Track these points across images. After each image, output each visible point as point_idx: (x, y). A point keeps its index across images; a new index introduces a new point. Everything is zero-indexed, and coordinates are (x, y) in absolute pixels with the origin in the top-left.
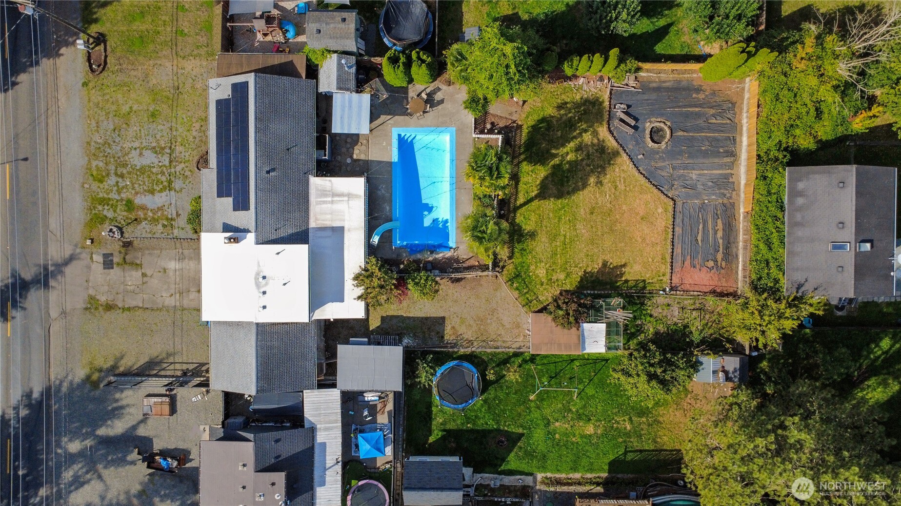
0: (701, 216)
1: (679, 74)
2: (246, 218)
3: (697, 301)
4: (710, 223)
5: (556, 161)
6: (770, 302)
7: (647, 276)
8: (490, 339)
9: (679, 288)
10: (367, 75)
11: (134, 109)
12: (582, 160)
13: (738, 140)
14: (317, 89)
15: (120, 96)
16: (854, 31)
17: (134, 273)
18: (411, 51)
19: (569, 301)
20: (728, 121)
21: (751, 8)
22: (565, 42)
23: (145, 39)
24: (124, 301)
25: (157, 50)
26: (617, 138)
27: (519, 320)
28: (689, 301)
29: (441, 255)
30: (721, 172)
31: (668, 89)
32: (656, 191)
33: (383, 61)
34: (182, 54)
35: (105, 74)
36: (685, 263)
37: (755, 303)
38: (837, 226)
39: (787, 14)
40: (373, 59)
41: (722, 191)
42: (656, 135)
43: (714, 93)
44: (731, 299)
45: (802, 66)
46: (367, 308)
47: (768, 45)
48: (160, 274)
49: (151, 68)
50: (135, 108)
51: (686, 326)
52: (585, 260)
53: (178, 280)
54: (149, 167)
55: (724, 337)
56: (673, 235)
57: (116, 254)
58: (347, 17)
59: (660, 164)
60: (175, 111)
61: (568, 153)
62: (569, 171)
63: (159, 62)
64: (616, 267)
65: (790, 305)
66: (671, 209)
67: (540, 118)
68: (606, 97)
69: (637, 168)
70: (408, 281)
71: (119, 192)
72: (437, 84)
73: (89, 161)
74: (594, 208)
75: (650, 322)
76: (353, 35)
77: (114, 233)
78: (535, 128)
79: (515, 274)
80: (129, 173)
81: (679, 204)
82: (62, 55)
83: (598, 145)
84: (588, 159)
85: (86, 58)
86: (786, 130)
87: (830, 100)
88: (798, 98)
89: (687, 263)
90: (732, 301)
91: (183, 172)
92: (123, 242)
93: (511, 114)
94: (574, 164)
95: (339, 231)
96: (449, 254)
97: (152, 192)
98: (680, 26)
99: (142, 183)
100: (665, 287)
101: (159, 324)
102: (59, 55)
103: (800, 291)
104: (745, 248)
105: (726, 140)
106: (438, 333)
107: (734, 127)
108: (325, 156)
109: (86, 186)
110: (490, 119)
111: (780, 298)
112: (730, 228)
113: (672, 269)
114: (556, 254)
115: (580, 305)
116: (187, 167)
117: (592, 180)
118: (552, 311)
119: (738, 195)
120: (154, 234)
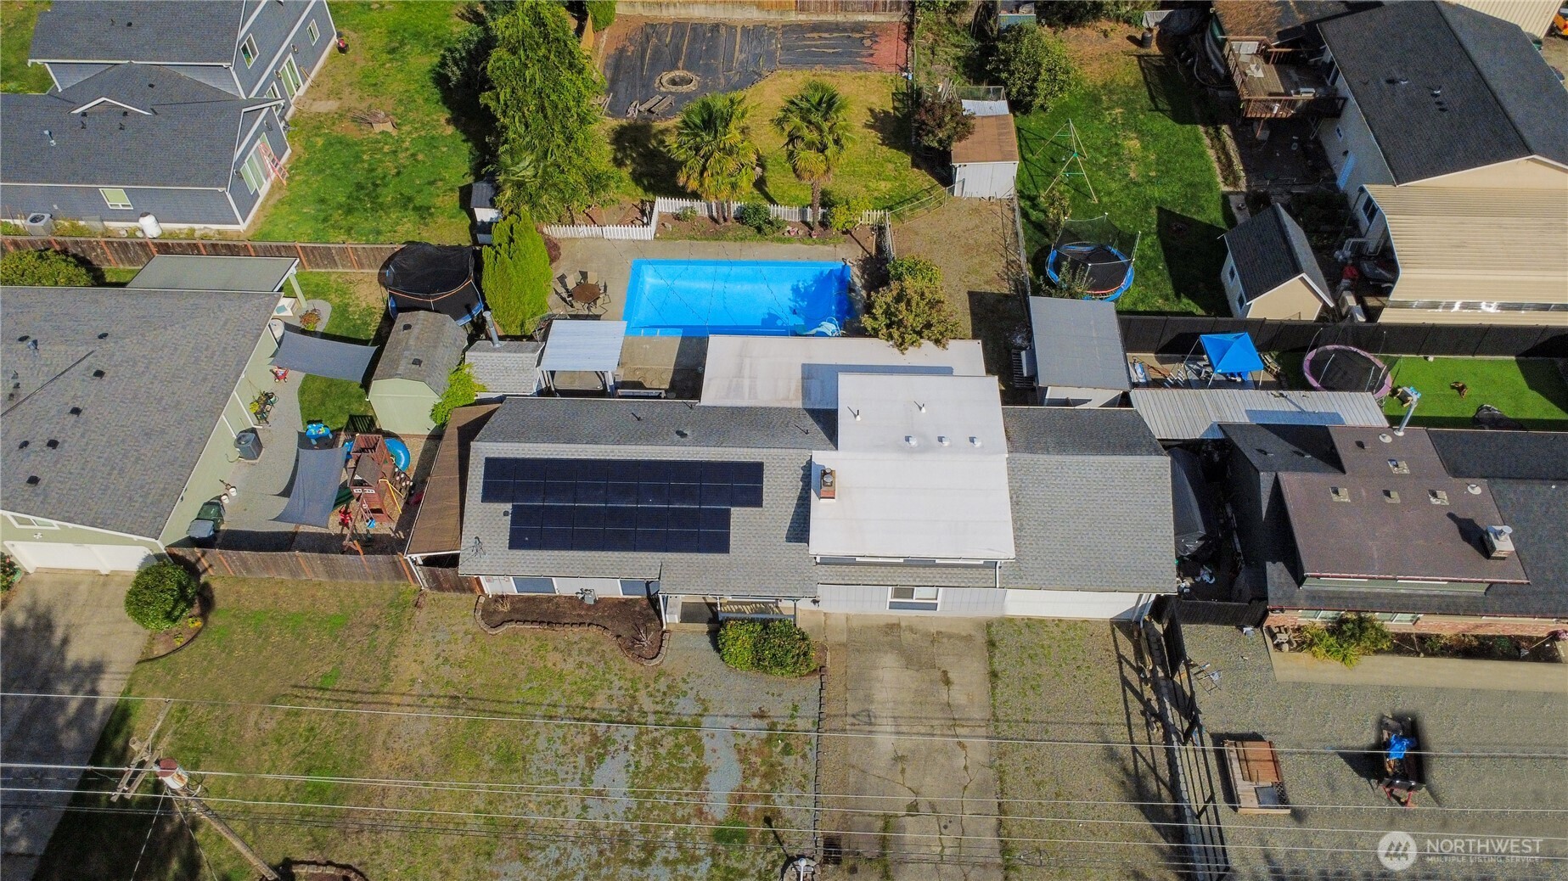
0: (800, 50)
2: (781, 471)
3: (922, 52)
4: (809, 43)
7: (887, 91)
8: (1003, 241)
9: (904, 65)
11: (482, 805)
14: (528, 396)
15: (440, 841)
17: (909, 836)
20: (671, 28)
24: (984, 866)
25: (352, 736)
28: (922, 58)
30: (739, 36)
34: (378, 681)
41: (766, 34)
43: (629, 39)
48: (909, 771)
49: (391, 756)
51: (959, 59)
52: (865, 145)
53: (922, 729)
59: (722, 80)
60: (509, 708)
63: (382, 735)
64: (874, 117)
67: (634, 183)
71: (693, 859)
80: (645, 828)
91: (660, 695)
95: (812, 370)
96: (855, 271)
97: (700, 773)
99: (676, 797)
100: (902, 77)
105: (695, 32)
106: (999, 301)
107: (679, 26)
112: (818, 27)
119: (772, 22)
120: (805, 776)
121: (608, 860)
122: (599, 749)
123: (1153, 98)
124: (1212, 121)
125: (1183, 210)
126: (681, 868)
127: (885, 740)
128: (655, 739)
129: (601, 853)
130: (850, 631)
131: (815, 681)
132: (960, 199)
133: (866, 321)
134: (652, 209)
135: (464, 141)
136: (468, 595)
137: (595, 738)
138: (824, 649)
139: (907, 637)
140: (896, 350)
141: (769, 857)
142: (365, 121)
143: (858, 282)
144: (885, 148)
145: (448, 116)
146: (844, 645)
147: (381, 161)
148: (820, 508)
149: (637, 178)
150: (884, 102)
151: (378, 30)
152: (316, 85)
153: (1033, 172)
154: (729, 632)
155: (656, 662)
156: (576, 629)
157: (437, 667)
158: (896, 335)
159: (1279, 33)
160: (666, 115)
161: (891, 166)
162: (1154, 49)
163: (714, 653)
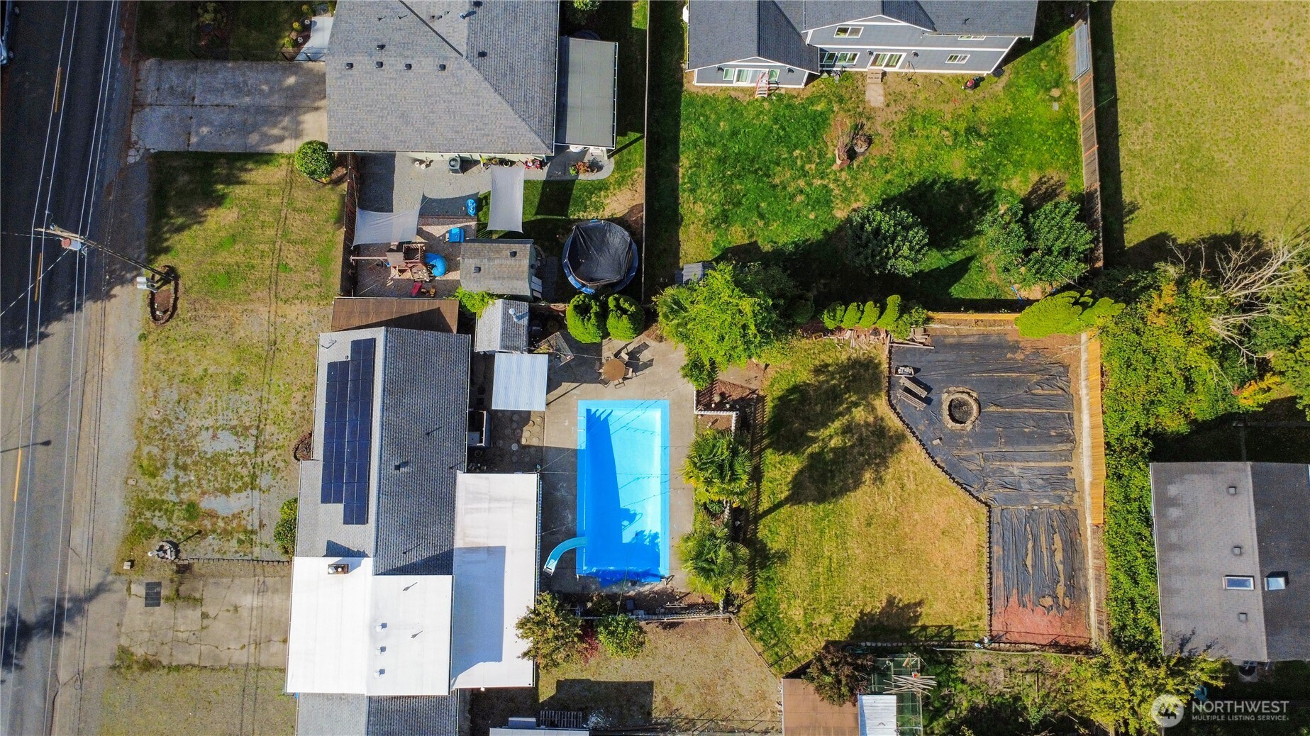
0: (1029, 530)
1: (985, 326)
2: (361, 536)
3: (1031, 659)
4: (1043, 538)
5: (815, 448)
6: (1141, 666)
7: (955, 619)
8: (720, 717)
9: (1004, 639)
10: (544, 326)
11: (210, 372)
12: (852, 446)
13: (1076, 418)
14: (473, 346)
15: (191, 353)
16: (1229, 275)
17: (190, 613)
18: (607, 297)
19: (839, 662)
20: (1060, 392)
21: (1082, 241)
22: (822, 281)
23: (233, 276)
24: (171, 655)
25: (249, 291)
26: (902, 414)
27: (764, 687)
28: (1019, 659)
29: (647, 588)
30: (1054, 464)
31: (971, 347)
32: (961, 492)
33: (568, 309)
34: (283, 297)
35: (173, 323)
36: (1010, 600)
37: (1118, 667)
38: (1232, 552)
39: (1132, 245)
40: (552, 306)
41: (1058, 492)
42: (958, 413)
43: (1037, 352)
44: (1081, 657)
45: (1161, 320)
46: (537, 671)
47: (1110, 292)
48: (228, 614)
49: (238, 315)
50: (211, 370)
51: (1017, 698)
52: (861, 595)
53: (254, 623)
54: (226, 455)
55: (1075, 716)
56: (990, 557)
57: (165, 583)
58: (518, 251)
59: (966, 453)
60: (267, 375)
61: (831, 436)
62: (834, 462)
63: (250, 307)
64: (908, 606)
65: (1172, 673)
66: (984, 518)
67: (791, 385)
68: (884, 357)
69: (932, 458)
70: (599, 630)
71: (178, 491)
72: (643, 338)
73: (139, 446)
74: (871, 517)
75: (962, 691)
76: (526, 275)
77: (165, 552)
78: (783, 401)
79: (757, 615)
80: (195, 463)
81: (997, 511)
82: (115, 296)
83: (875, 426)
84: (861, 445)
85: (148, 301)
86: (1144, 409)
87: (1204, 367)
88: (1158, 364)
89: (1014, 600)
90: (1084, 659)
91: (273, 463)
92: (177, 566)
93: (748, 381)
94: (840, 452)
95: (496, 554)
96: (658, 586)
97: (226, 491)
98: (984, 261)
99: (212, 479)
100: (981, 636)
101: (220, 692)
102: (109, 296)
103: (1186, 649)
104: (1098, 579)
105: (1058, 418)
106: (642, 707)
107: (1068, 400)
108: (481, 442)
109: (131, 482)
110: (719, 388)
111: (1156, 659)
112: (1073, 548)
113: (991, 609)
114: (818, 586)
115: (857, 668)
116: (279, 455)
117: (868, 476)
118: (815, 675)
119: (1082, 498)
120: (225, 553)
122: (241, 432)
126: (173, 485)
127: (248, 601)
128: (246, 463)
132: (772, 683)
140: (521, 618)
141: (179, 534)
143: (645, 589)
144: (855, 615)
150: (934, 617)
151: (1010, 107)
152: (908, 77)
155: (294, 458)
160: (896, 405)
161: (827, 620)
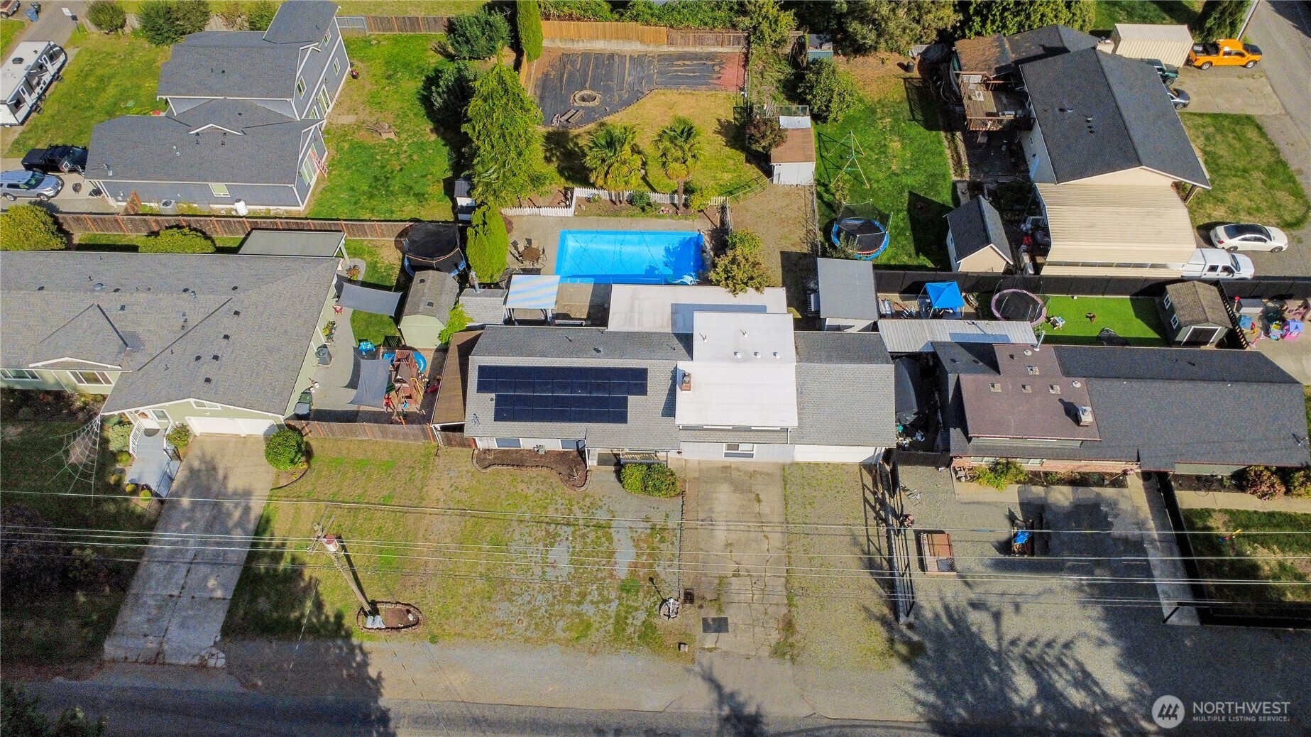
0: (670, 73)
2: (658, 374)
3: (754, 76)
4: (676, 69)
7: (730, 106)
8: (804, 216)
9: (742, 86)
11: (484, 571)
13: (598, 52)
14: (498, 325)
17: (734, 588)
20: (580, 57)
24: (777, 604)
25: (404, 532)
28: (754, 80)
30: (628, 63)
32: (643, 99)
34: (418, 500)
35: (423, 608)
41: (646, 61)
42: (587, 99)
43: (552, 66)
48: (734, 551)
49: (427, 543)
50: (482, 569)
51: (779, 81)
52: (714, 145)
53: (743, 527)
54: (573, 554)
57: (703, 613)
58: (419, 278)
59: (617, 97)
63: (421, 531)
64: (721, 125)
66: (661, 91)
69: (619, 111)
71: (608, 600)
73: (555, 641)
80: (580, 584)
81: (657, 86)
85: (395, 632)
91: (586, 508)
95: (677, 307)
96: (706, 238)
97: (611, 553)
99: (597, 566)
100: (740, 95)
105: (597, 59)
106: (799, 258)
107: (586, 55)
109: (594, 648)
112: (683, 57)
113: (723, 90)
116: (578, 503)
119: (651, 52)
120: (673, 555)
121: (558, 601)
122: (551, 540)
123: (912, 111)
124: (950, 129)
125: (926, 193)
126: (601, 606)
127: (721, 535)
128: (584, 534)
129: (554, 597)
130: (701, 470)
131: (679, 499)
132: (777, 186)
133: (712, 275)
134: (572, 195)
135: (444, 145)
136: (467, 449)
137: (548, 532)
138: (685, 481)
139: (735, 474)
140: (731, 294)
141: (652, 600)
142: (375, 130)
143: (708, 246)
144: (728, 149)
145: (432, 127)
146: (697, 479)
147: (388, 160)
148: (681, 395)
149: (561, 171)
150: (728, 115)
151: (377, 61)
152: (339, 104)
153: (827, 167)
154: (627, 471)
155: (583, 489)
156: (534, 469)
157: (452, 492)
158: (731, 285)
159: (996, 68)
160: (578, 125)
161: (731, 162)
162: (916, 73)
163: (618, 484)
